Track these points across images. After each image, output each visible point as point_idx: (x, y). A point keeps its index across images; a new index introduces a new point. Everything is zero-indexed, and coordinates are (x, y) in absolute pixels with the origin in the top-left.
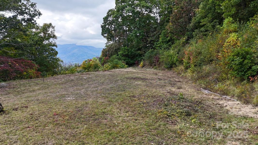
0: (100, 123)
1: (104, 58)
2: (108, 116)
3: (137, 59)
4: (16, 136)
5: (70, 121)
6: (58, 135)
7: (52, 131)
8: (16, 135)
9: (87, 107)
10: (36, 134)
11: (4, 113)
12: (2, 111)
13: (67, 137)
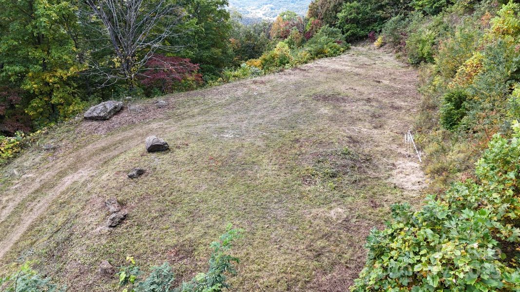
0: (246, 173)
1: (312, 19)
2: (256, 166)
3: (374, 26)
4: (181, 178)
5: (221, 168)
6: (210, 181)
7: (206, 176)
8: (181, 176)
9: (241, 152)
10: (194, 178)
11: (170, 151)
12: (168, 149)
13: (216, 184)
